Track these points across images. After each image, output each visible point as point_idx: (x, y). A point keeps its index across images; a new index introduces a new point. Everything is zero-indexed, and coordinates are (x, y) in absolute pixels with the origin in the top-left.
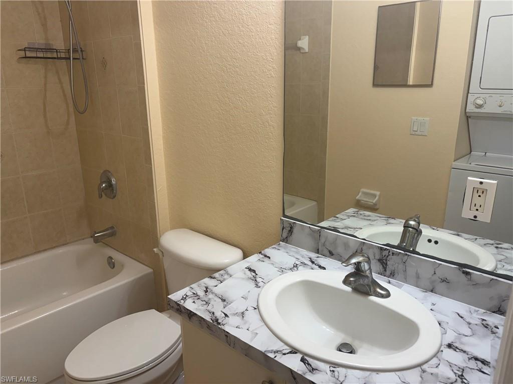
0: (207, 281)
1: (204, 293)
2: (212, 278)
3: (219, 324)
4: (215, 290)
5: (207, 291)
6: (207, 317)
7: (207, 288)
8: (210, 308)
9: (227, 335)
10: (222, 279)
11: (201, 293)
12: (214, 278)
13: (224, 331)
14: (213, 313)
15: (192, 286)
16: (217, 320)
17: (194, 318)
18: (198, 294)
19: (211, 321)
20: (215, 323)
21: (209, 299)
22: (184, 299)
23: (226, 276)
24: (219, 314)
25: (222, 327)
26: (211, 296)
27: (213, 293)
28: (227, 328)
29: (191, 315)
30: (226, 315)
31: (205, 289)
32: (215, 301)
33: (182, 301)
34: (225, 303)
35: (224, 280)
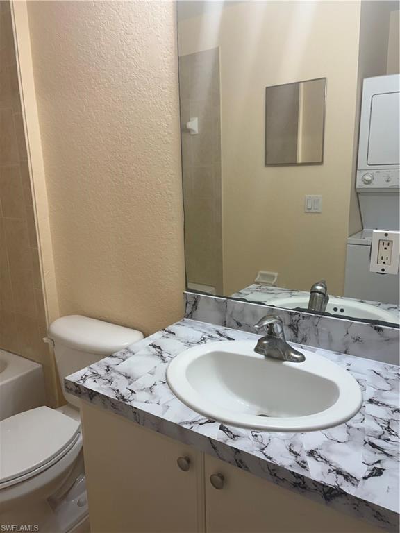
0: (107, 360)
1: (105, 372)
2: (113, 357)
3: (126, 400)
4: (117, 368)
5: (109, 370)
6: (112, 395)
7: (108, 367)
8: (113, 385)
9: (135, 410)
10: (124, 358)
11: (102, 372)
12: (116, 357)
13: (132, 407)
14: (118, 391)
15: (91, 366)
16: (123, 397)
17: (97, 398)
18: (99, 373)
19: (116, 399)
20: (121, 400)
21: (112, 377)
22: (84, 378)
23: (128, 355)
24: (124, 391)
25: (129, 403)
26: (113, 374)
27: (115, 371)
28: (135, 404)
29: (92, 394)
30: (132, 391)
31: (106, 368)
32: (119, 379)
33: (82, 382)
34: (130, 380)
35: (127, 358)
